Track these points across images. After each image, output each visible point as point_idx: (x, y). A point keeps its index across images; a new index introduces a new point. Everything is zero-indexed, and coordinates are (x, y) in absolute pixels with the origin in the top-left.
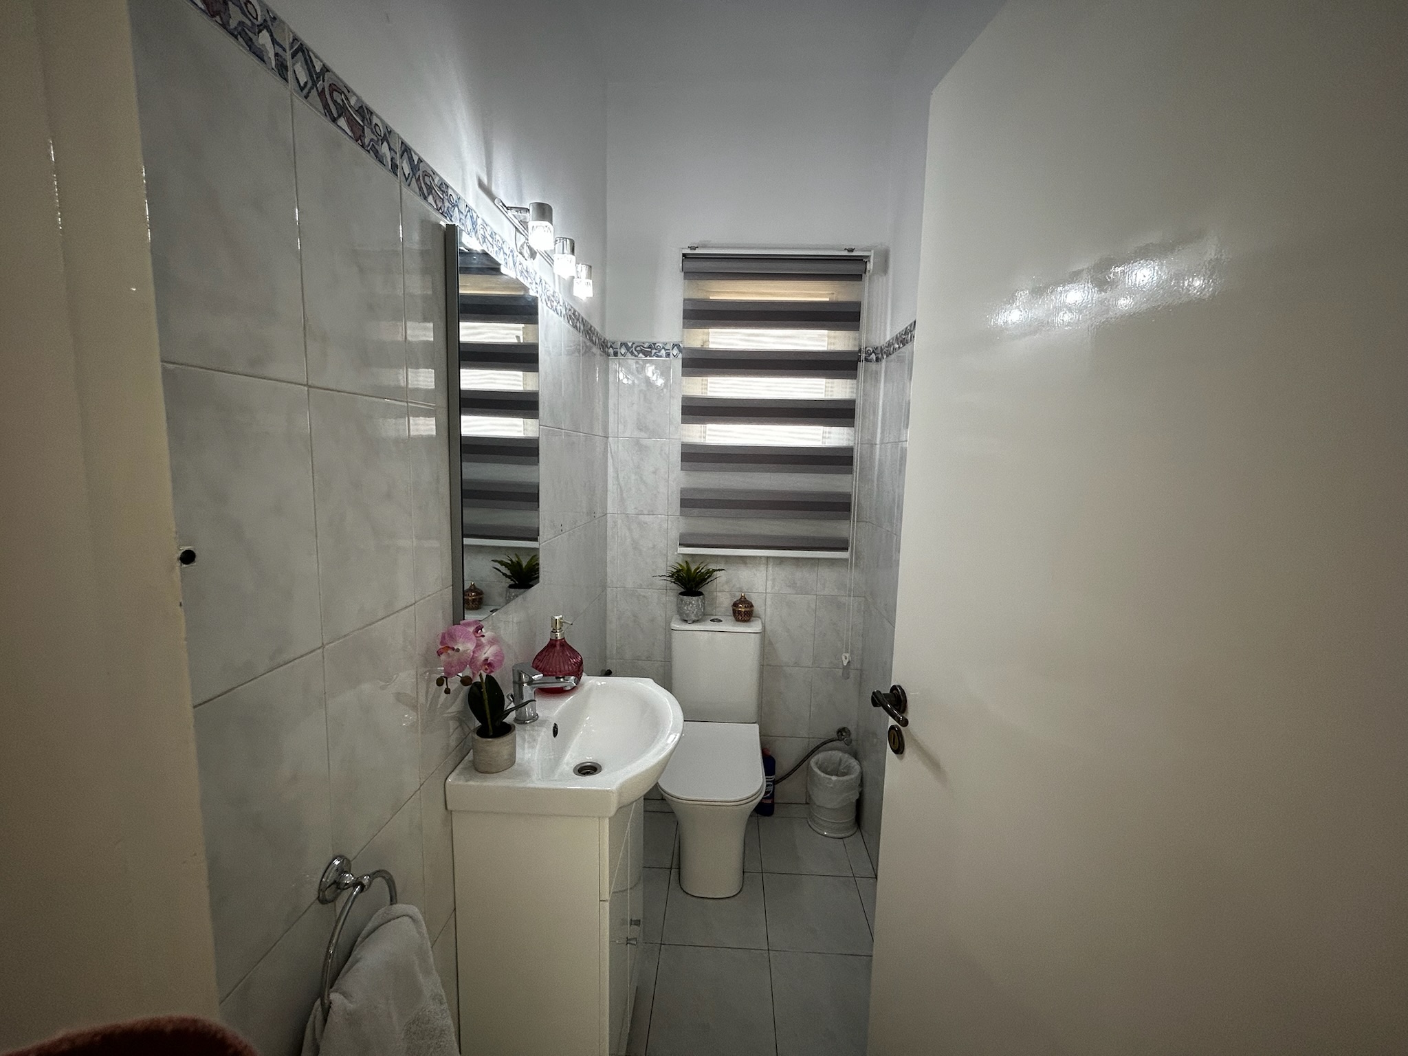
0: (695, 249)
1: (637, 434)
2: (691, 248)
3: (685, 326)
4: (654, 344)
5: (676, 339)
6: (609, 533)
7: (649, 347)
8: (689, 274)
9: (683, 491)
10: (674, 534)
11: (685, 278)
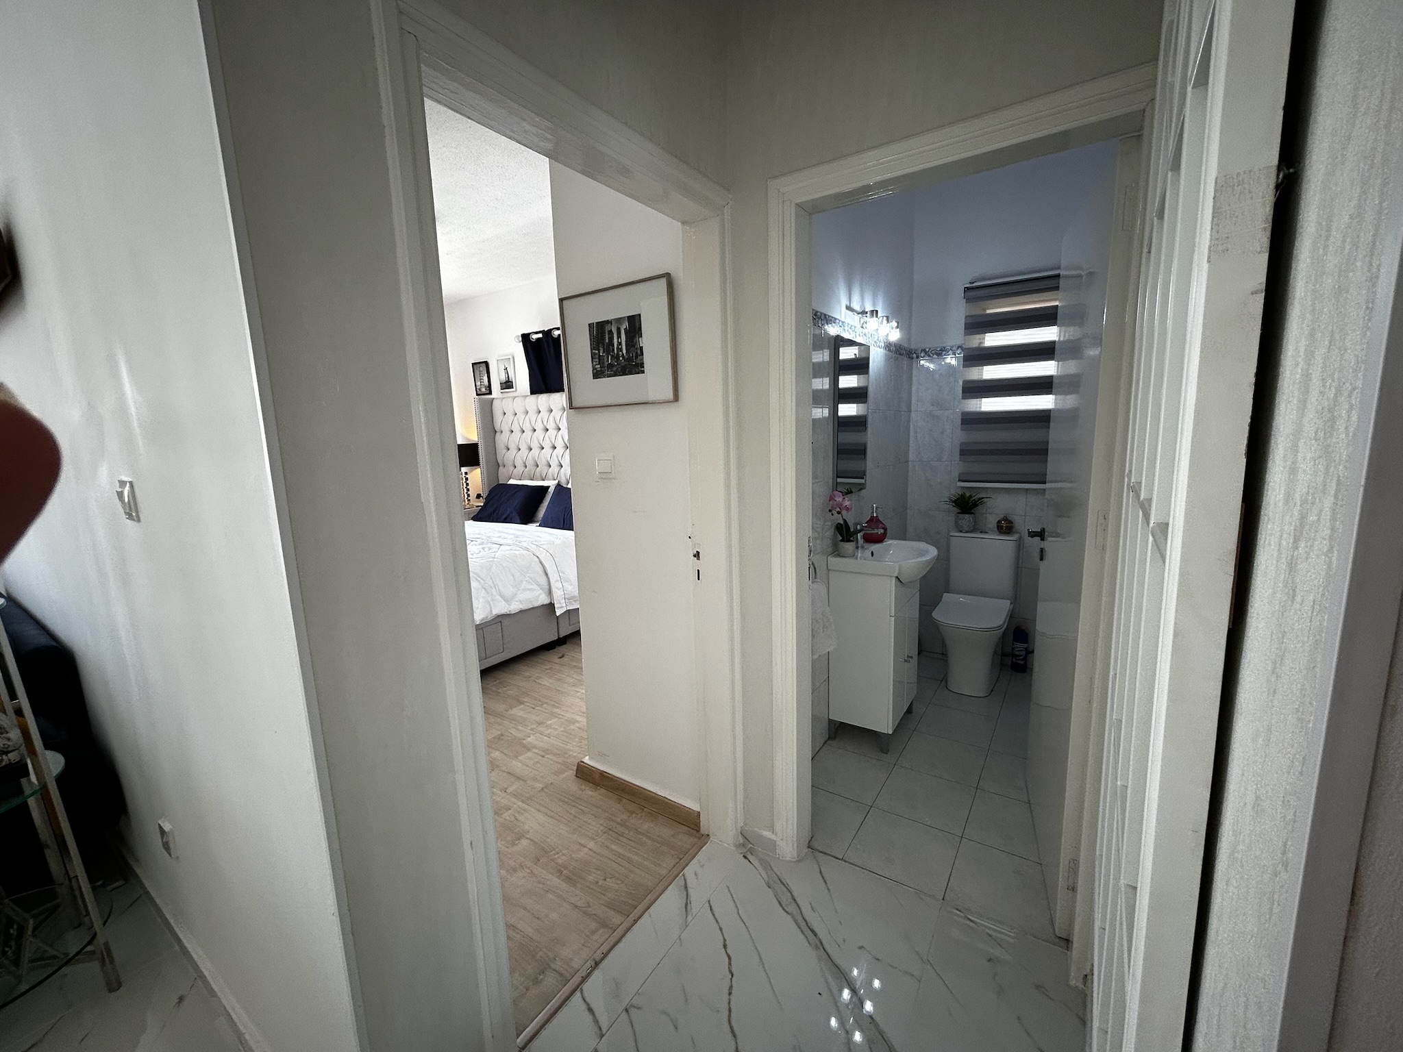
0: (973, 283)
1: (931, 408)
2: (971, 283)
3: (966, 334)
4: (944, 348)
5: (959, 343)
6: (910, 474)
7: (940, 350)
8: (969, 300)
9: (962, 444)
10: (956, 474)
11: (967, 302)
